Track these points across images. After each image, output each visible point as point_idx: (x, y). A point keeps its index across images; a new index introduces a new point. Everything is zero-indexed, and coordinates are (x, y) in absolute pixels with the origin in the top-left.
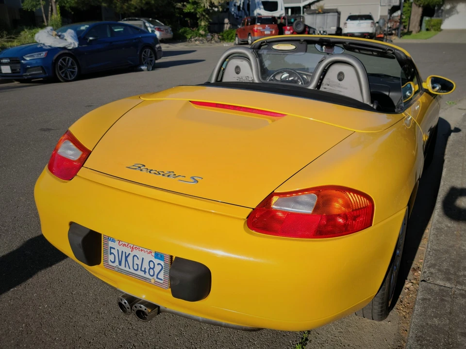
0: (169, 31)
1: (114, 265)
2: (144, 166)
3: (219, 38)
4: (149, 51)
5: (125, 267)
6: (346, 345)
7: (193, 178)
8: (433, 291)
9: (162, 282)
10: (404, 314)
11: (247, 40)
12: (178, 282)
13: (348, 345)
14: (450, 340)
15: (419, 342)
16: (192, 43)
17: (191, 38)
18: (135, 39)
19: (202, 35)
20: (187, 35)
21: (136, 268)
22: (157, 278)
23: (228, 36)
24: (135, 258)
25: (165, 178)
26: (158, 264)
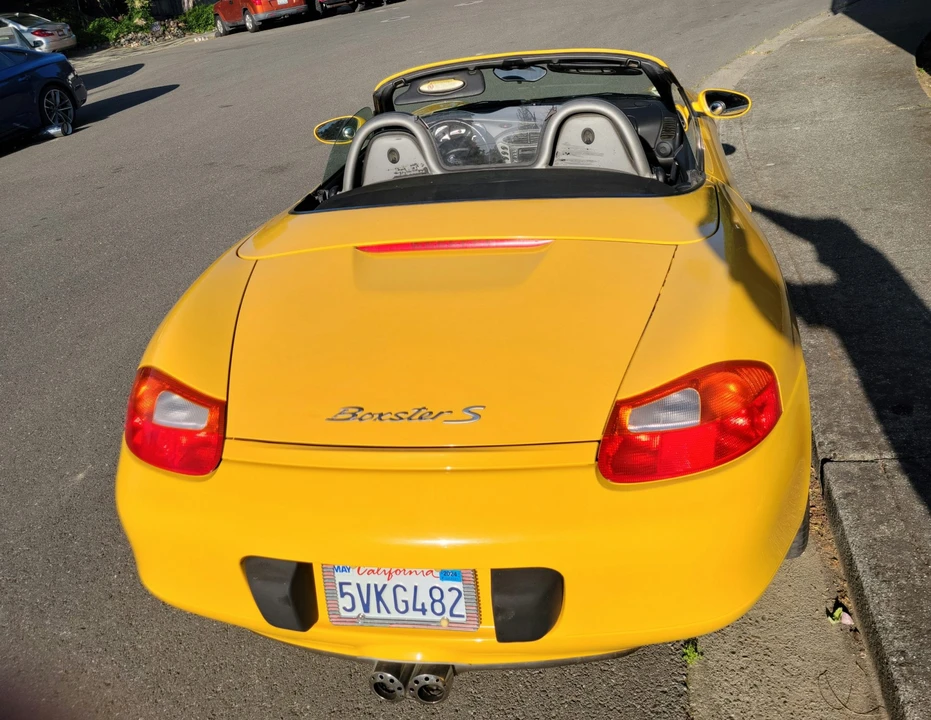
0: (65, 31)
1: (354, 614)
2: (361, 409)
3: (179, 27)
4: (56, 93)
5: (379, 611)
6: (759, 619)
7: (467, 410)
8: (853, 475)
9: (463, 620)
10: (817, 528)
11: (242, 23)
12: (512, 614)
13: (763, 619)
14: (923, 558)
15: (880, 576)
16: (124, 48)
17: (118, 37)
18: (22, 75)
19: (142, 28)
20: (108, 32)
21: (402, 607)
22: (452, 615)
23: (197, 20)
24: (399, 590)
25: (416, 422)
26: (450, 590)
